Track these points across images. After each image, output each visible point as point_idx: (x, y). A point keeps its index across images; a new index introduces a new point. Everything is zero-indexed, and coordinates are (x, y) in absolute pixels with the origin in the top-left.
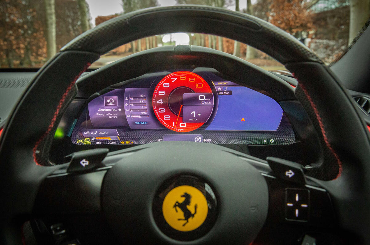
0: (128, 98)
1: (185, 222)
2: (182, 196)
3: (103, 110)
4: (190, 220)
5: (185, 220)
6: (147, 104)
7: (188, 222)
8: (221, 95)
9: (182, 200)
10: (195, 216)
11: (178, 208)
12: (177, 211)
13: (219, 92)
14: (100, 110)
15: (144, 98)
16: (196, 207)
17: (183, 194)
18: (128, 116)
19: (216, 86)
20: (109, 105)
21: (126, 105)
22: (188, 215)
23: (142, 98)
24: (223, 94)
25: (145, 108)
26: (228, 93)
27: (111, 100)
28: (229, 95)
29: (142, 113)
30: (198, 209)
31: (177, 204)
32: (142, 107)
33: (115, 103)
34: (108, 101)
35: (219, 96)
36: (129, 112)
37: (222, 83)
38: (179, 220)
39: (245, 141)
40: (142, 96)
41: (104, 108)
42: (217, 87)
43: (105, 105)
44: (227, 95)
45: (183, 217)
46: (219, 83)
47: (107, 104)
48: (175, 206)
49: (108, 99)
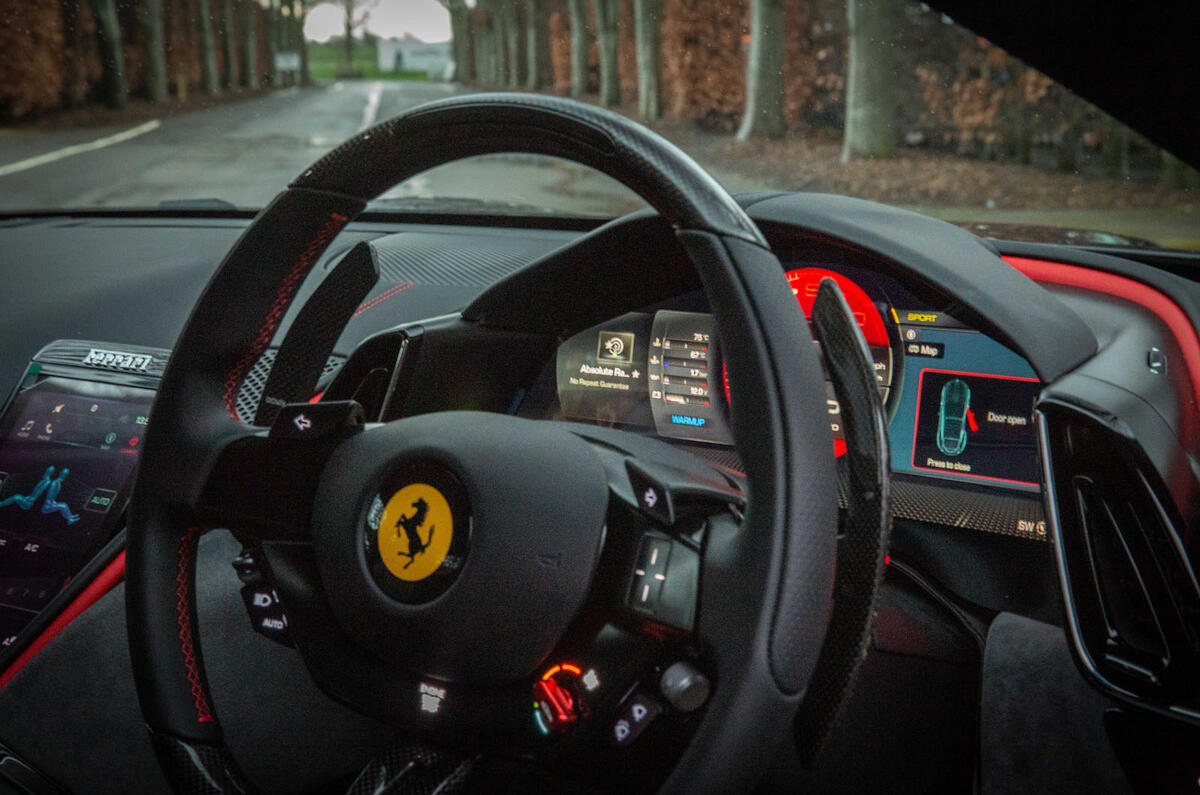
0: (661, 342)
1: (409, 559)
2: (414, 505)
3: (593, 371)
4: (417, 557)
5: (408, 555)
6: (709, 364)
7: (412, 561)
8: (913, 354)
9: (411, 512)
10: (427, 550)
11: (402, 530)
12: (399, 535)
13: (908, 343)
14: (585, 369)
15: (703, 344)
16: (431, 532)
17: (416, 500)
18: (656, 395)
19: (901, 324)
20: (610, 356)
21: (654, 361)
22: (416, 546)
23: (698, 343)
24: (919, 354)
25: (704, 375)
26: (933, 352)
27: (616, 344)
28: (935, 357)
29: (694, 391)
30: (434, 537)
31: (403, 520)
32: (695, 373)
33: (625, 353)
34: (609, 345)
35: (906, 358)
36: (659, 386)
37: (919, 317)
38: (400, 554)
39: (965, 517)
40: (698, 337)
41: (596, 366)
42: (905, 327)
43: (601, 357)
44: (930, 356)
45: (406, 550)
46: (912, 317)
47: (605, 352)
48: (399, 523)
49: (608, 338)
